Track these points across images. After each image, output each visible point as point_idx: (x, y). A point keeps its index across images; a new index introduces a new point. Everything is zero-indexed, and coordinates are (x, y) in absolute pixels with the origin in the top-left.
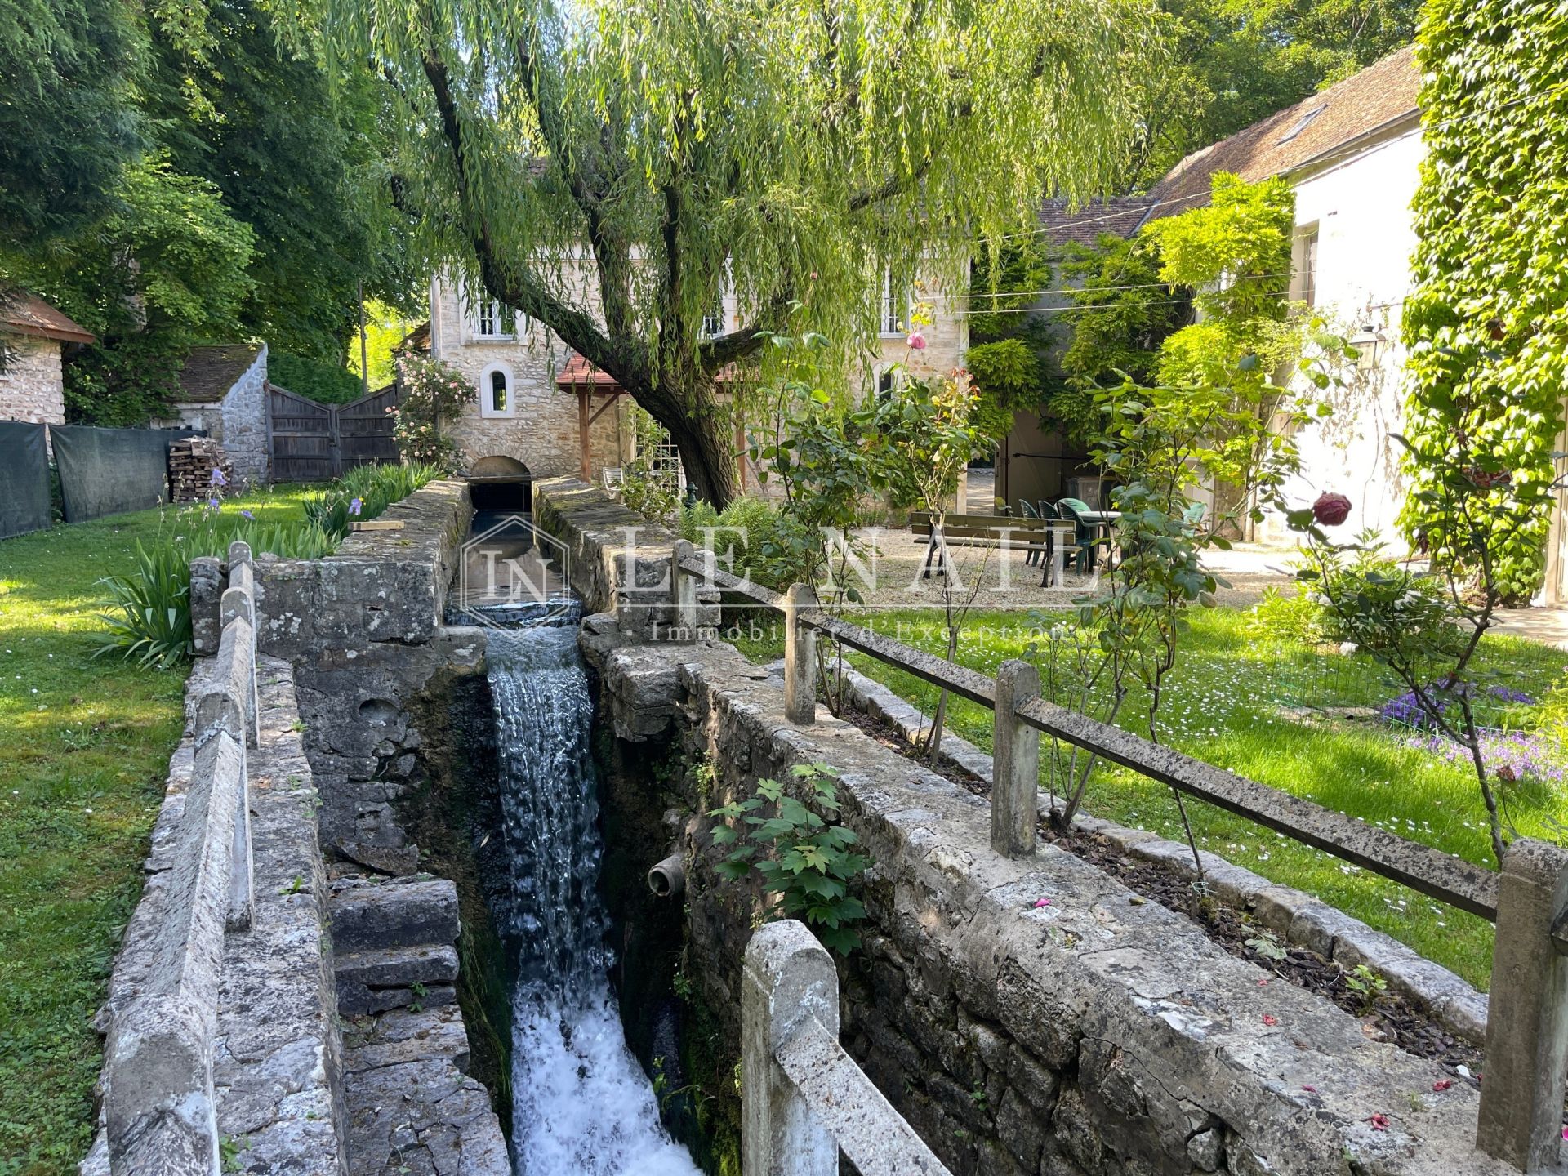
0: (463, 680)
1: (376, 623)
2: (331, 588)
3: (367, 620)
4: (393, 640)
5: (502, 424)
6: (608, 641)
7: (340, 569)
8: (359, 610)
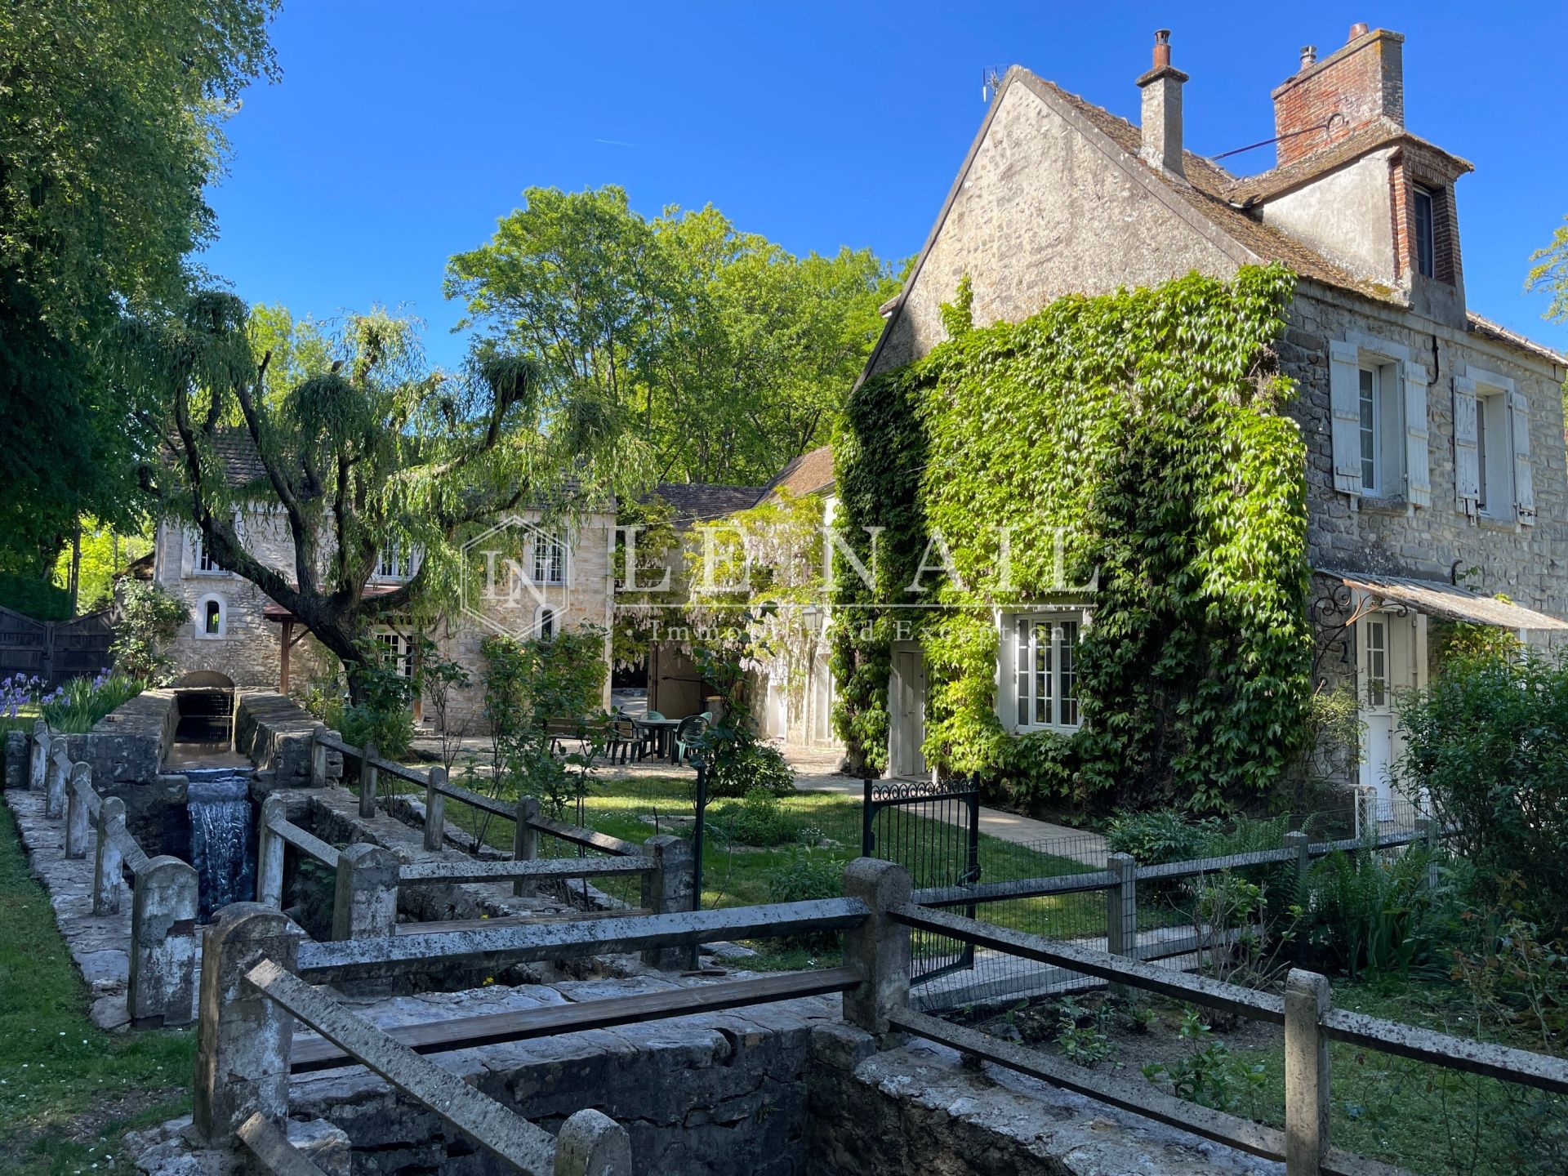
0: (172, 807)
1: (119, 770)
2: (93, 750)
3: (114, 769)
4: (129, 781)
5: (212, 645)
6: (268, 785)
7: (100, 739)
8: (109, 763)
